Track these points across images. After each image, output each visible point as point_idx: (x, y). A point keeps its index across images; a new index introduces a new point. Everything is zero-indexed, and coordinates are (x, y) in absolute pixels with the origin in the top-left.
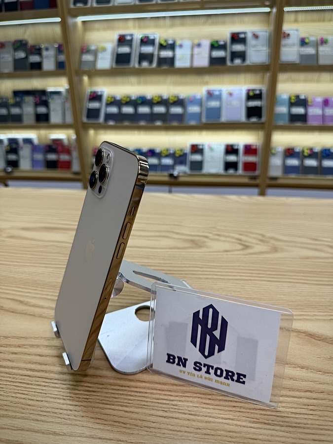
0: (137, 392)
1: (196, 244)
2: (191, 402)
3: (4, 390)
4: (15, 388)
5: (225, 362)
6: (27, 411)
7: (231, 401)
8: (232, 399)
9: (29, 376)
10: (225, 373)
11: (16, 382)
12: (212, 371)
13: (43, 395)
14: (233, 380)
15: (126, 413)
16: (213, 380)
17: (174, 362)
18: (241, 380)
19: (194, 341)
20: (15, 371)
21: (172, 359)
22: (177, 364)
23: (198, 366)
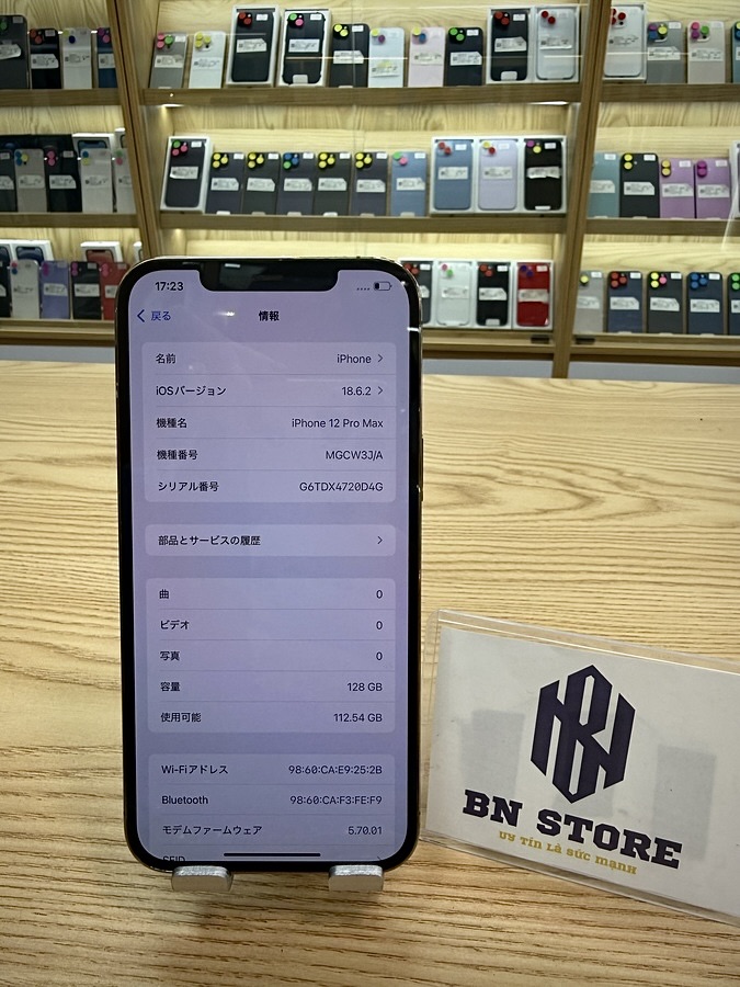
1: (469, 494)
2: (537, 918)
3: (34, 904)
4: (65, 897)
5: (621, 811)
8: (639, 907)
9: (99, 859)
10: (622, 840)
11: (65, 880)
12: (588, 835)
13: (141, 913)
14: (644, 857)
16: (589, 859)
17: (483, 813)
18: (667, 857)
19: (539, 759)
20: (59, 846)
21: (478, 804)
22: (493, 818)
23: (549, 823)
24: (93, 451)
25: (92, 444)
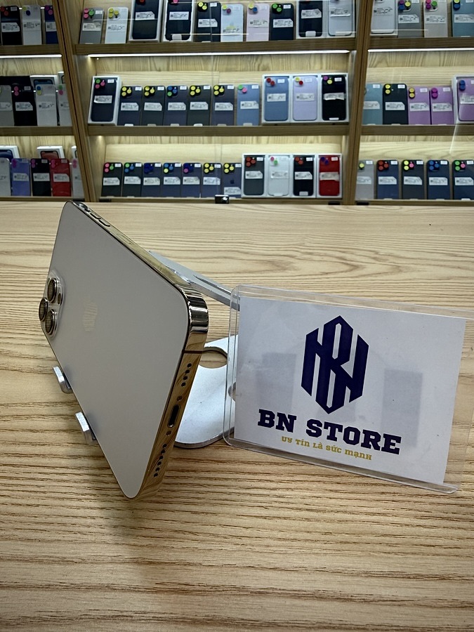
0: (210, 479)
1: (277, 265)
2: (308, 489)
5: (362, 417)
6: (10, 525)
7: (376, 484)
9: (13, 465)
10: (362, 437)
12: (340, 435)
13: (38, 494)
14: (377, 448)
15: (195, 516)
16: (341, 452)
17: (271, 424)
18: (392, 447)
19: (307, 385)
21: (267, 419)
22: (277, 428)
23: (314, 428)
24: (31, 247)
25: (31, 243)
